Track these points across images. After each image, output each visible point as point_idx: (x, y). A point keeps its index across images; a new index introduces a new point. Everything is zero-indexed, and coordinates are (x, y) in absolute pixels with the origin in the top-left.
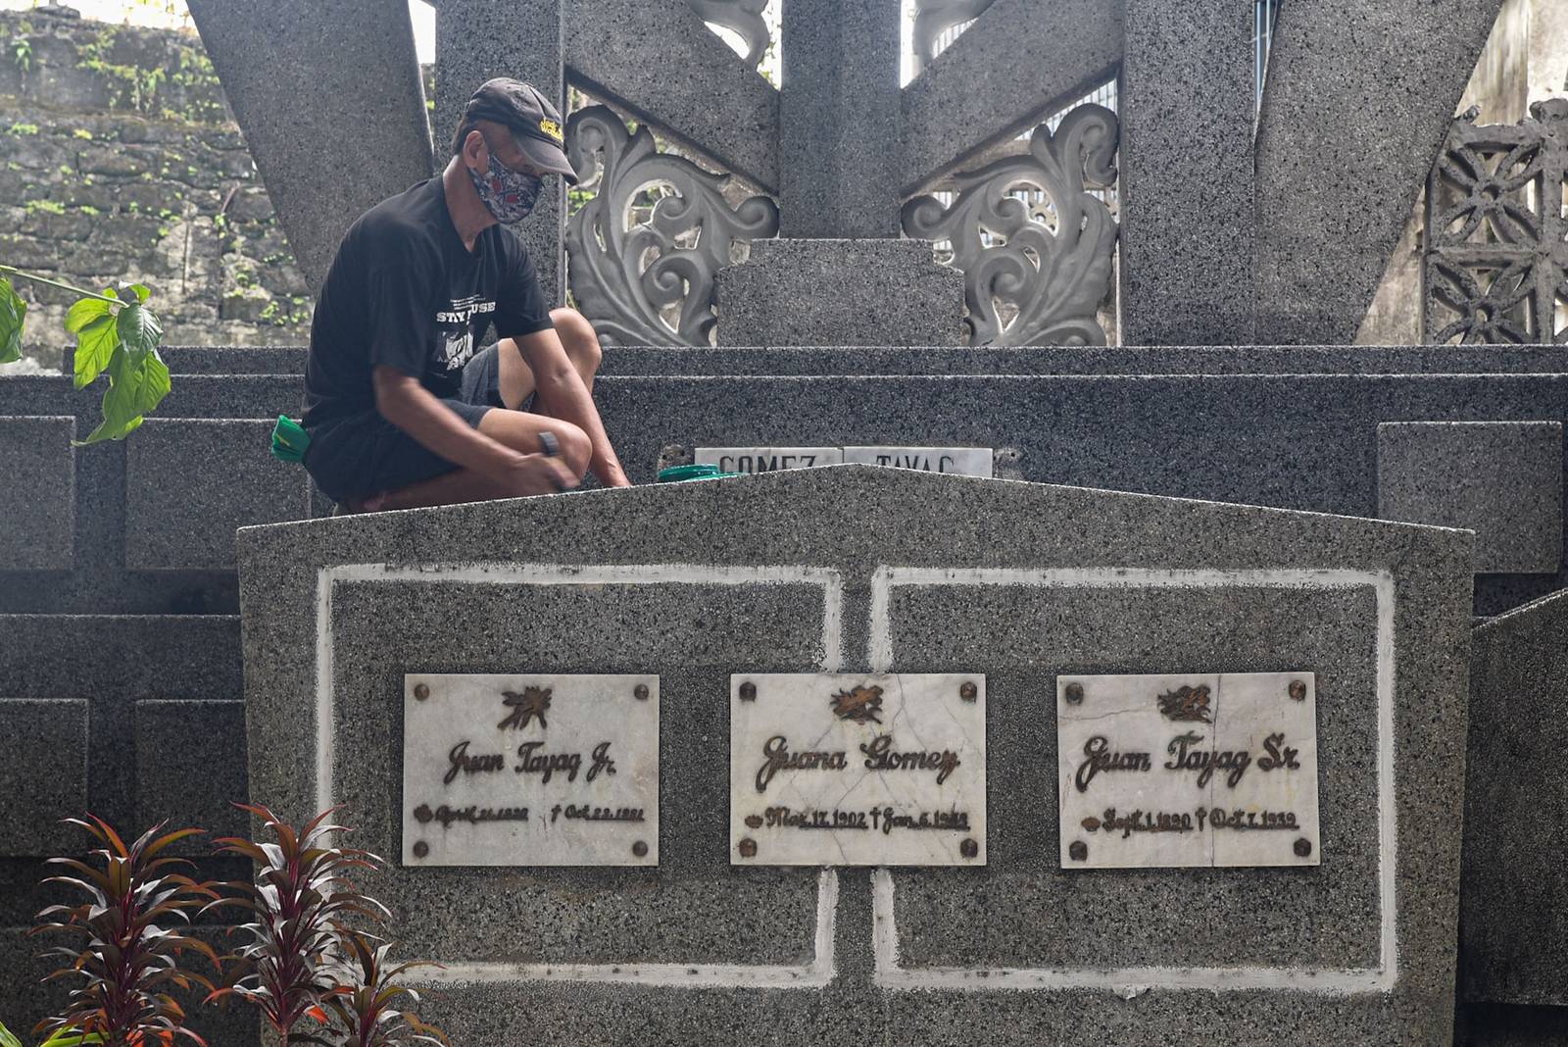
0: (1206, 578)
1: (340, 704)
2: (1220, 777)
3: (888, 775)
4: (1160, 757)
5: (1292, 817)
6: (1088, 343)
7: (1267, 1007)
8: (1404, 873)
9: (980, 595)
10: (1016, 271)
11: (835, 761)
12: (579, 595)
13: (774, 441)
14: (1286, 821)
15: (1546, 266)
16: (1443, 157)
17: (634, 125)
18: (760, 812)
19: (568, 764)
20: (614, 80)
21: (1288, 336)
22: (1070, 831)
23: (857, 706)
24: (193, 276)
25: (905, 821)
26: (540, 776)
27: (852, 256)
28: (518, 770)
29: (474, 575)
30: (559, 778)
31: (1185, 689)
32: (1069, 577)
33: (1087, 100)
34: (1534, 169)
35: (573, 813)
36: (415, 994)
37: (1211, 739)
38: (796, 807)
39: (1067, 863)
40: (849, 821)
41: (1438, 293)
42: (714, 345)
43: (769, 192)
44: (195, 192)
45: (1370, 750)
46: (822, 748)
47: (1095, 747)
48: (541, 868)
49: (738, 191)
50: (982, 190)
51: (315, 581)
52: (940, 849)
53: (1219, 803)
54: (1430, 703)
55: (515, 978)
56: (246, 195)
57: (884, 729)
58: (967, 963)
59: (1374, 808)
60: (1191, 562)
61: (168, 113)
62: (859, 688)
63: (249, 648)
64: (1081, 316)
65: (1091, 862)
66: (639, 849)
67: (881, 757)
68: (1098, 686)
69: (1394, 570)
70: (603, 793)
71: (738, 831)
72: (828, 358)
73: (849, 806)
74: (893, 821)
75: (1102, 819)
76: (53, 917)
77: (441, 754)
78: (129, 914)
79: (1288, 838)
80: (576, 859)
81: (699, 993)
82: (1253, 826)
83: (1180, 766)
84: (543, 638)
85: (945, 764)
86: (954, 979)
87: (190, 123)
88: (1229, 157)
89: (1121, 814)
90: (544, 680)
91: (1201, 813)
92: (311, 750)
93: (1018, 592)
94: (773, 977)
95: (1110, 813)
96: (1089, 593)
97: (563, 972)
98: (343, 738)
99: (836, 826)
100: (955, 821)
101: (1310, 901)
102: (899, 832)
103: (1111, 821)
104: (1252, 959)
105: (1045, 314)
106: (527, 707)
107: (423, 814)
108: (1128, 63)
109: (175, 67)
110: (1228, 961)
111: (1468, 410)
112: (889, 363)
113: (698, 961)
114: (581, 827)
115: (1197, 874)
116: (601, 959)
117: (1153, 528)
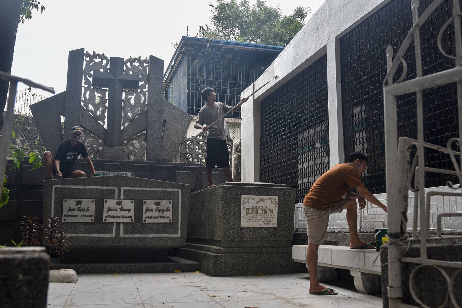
0: (160, 189)
1: (55, 202)
2: (161, 212)
3: (123, 212)
4: (154, 210)
5: (169, 217)
6: (142, 161)
7: (166, 239)
8: (181, 223)
9: (134, 191)
10: (134, 152)
11: (116, 210)
12: (86, 189)
13: (105, 171)
14: (168, 217)
15: (194, 154)
16: (183, 141)
17: (88, 132)
18: (107, 216)
19: (84, 210)
20: (86, 127)
21: (165, 161)
22: (144, 218)
23: (119, 203)
24: (20, 145)
25: (124, 217)
26: (80, 211)
27: (115, 149)
28: (77, 210)
29: (73, 187)
30: (82, 212)
31: (158, 202)
32: (144, 189)
33: (143, 132)
34: (193, 143)
35: (84, 216)
36: (68, 238)
37: (160, 208)
38: (111, 215)
39: (143, 222)
40: (118, 217)
41: (182, 157)
42: (97, 159)
43: (104, 141)
44: (21, 135)
45: (178, 209)
46: (115, 208)
47: (147, 209)
48: (79, 222)
49: (100, 141)
50: (130, 143)
51: (52, 187)
52: (128, 220)
53: (161, 215)
54: (185, 204)
55: (76, 236)
56: (27, 135)
57: (122, 206)
58: (131, 234)
59: (178, 216)
60: (159, 188)
61: (18, 125)
62: (119, 201)
63: (44, 195)
64: (141, 157)
65: (146, 222)
66: (92, 220)
67: (122, 209)
68: (148, 202)
69: (181, 189)
70: (88, 213)
71: (104, 218)
72: (112, 161)
73: (118, 215)
74: (123, 217)
75: (147, 217)
76: (22, 228)
77: (68, 208)
78: (32, 228)
79: (168, 219)
80: (84, 221)
81: (99, 238)
82: (165, 218)
83: (157, 211)
84: (81, 195)
85: (129, 210)
86: (129, 236)
87: (21, 126)
88: (159, 140)
89: (150, 216)
90: (81, 200)
91: (159, 216)
92: (51, 208)
93: (138, 191)
94: (108, 236)
95: (148, 216)
96: (147, 191)
97: (82, 235)
98: (55, 206)
99: (116, 218)
100: (130, 217)
101: (171, 226)
102: (124, 218)
103: (148, 217)
104: (164, 233)
105: (137, 157)
106: (79, 203)
107: (65, 216)
108: (148, 128)
109: (19, 119)
110: (161, 233)
111: (186, 170)
112: (119, 162)
113: (99, 234)
114: (85, 217)
115: (158, 223)
116: (86, 233)
117: (154, 183)
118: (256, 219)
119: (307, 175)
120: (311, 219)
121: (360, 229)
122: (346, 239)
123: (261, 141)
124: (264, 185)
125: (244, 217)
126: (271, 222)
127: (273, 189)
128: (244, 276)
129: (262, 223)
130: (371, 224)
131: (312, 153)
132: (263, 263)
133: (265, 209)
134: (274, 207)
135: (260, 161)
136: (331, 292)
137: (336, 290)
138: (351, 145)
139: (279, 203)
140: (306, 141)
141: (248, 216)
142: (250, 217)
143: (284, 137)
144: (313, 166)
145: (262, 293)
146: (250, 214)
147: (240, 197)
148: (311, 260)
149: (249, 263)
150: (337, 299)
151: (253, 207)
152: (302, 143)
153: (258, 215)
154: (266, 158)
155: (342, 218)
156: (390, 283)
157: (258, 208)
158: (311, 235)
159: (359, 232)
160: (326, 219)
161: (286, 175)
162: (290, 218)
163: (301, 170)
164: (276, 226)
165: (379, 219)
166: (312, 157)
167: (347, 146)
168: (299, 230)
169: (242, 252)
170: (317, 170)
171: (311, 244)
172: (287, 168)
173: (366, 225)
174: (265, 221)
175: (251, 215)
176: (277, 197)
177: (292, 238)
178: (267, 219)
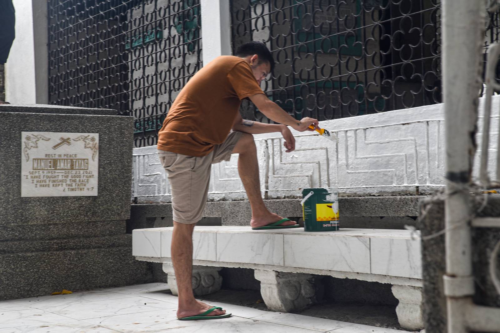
118: (54, 181)
119: (153, 91)
120: (177, 175)
121: (266, 192)
122: (239, 211)
123: (49, 19)
124: (68, 111)
125: (29, 177)
126: (85, 185)
127: (87, 118)
128: (30, 297)
129: (67, 189)
130: (287, 182)
131: (162, 46)
132: (70, 269)
133: (72, 160)
134: (92, 155)
135: (49, 62)
136: (219, 315)
137: (228, 309)
138: (245, 30)
139: (100, 147)
140: (151, 21)
141: (37, 174)
142: (42, 176)
143: (102, 13)
144: (166, 72)
145: (83, 327)
146: (41, 172)
147: (17, 135)
148: (180, 255)
149: (40, 271)
150: (233, 325)
151: (46, 155)
152: (141, 25)
153: (57, 171)
154: (62, 56)
155: (227, 172)
156: (449, 270)
157: (57, 157)
158: (179, 207)
159: (263, 197)
160: (206, 172)
161: (108, 91)
162: (123, 176)
163: (140, 80)
164: (95, 193)
165: (302, 171)
166: (163, 54)
167: (238, 33)
168: (140, 199)
169: (25, 249)
170: (175, 80)
171: (179, 224)
172: (110, 78)
173: (277, 184)
174: (74, 185)
175: (43, 172)
176: (96, 136)
177: (128, 216)
178: (78, 179)
